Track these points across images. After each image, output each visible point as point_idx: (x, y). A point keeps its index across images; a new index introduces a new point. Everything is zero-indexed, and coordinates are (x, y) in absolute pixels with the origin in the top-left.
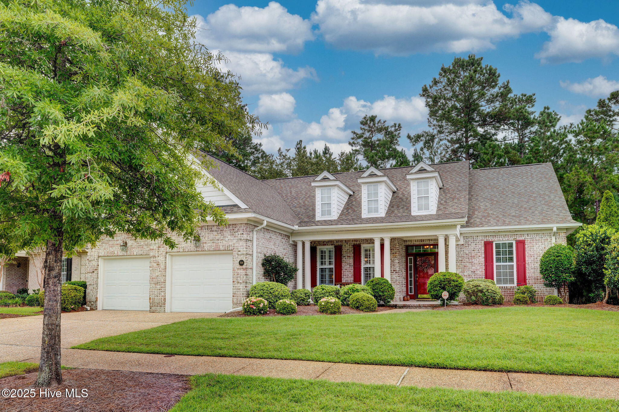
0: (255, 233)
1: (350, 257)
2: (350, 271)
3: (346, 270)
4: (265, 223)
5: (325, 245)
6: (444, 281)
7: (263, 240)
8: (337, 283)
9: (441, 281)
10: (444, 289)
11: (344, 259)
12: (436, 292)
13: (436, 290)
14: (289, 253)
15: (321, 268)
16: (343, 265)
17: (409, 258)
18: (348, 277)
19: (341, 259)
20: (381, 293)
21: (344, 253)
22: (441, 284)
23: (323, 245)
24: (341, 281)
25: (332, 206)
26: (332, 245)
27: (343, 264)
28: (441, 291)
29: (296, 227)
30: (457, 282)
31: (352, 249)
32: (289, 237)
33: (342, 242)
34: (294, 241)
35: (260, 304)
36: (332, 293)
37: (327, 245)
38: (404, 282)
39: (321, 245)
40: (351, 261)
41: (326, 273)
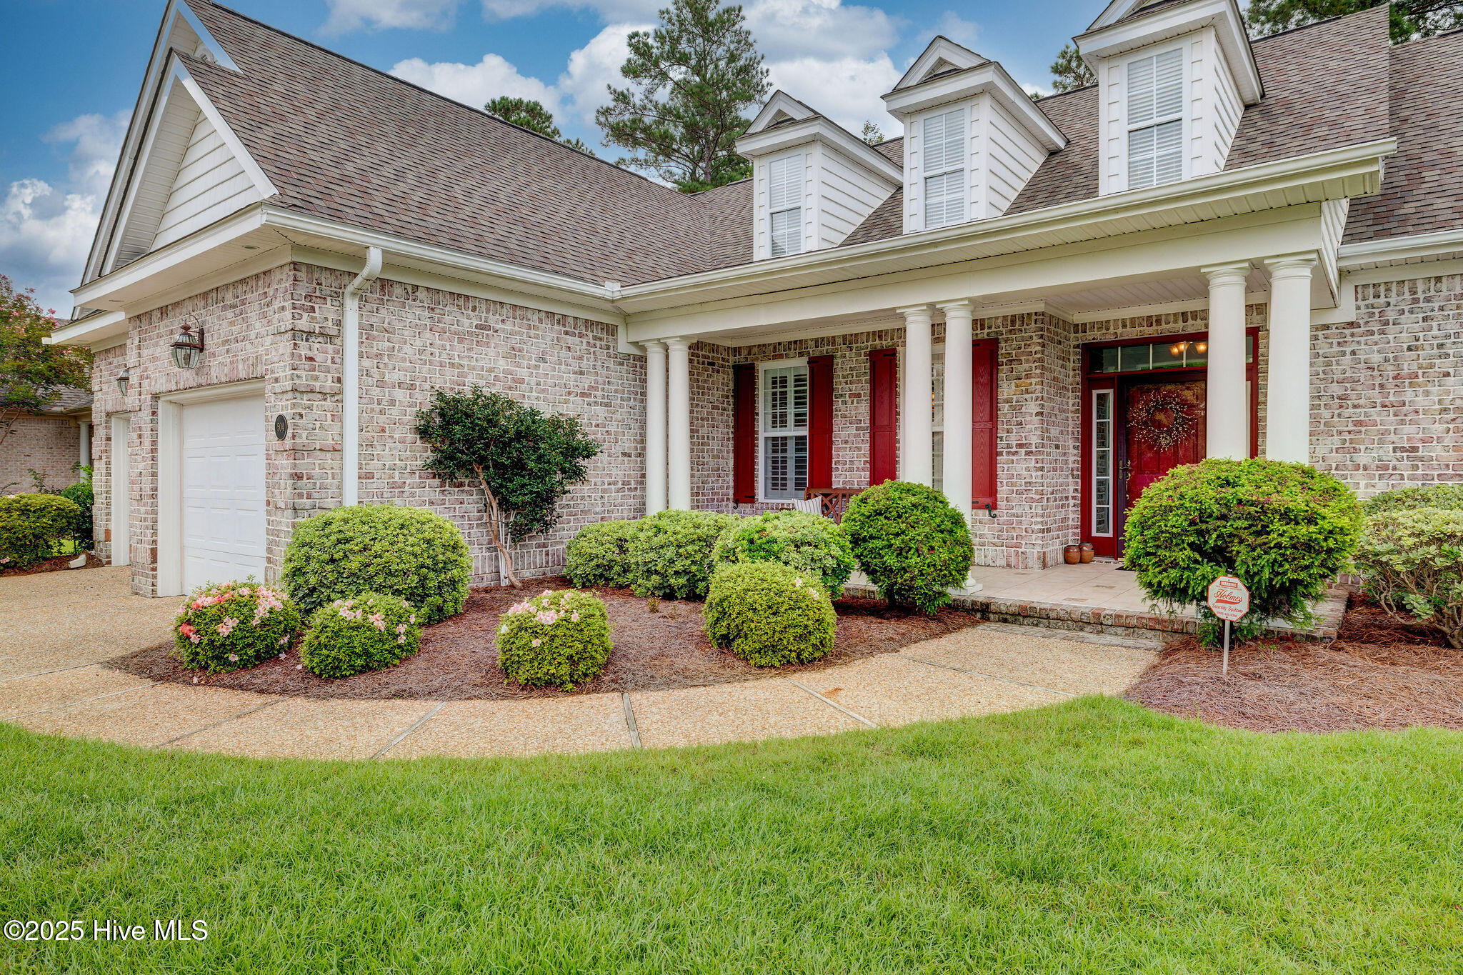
0: (351, 305)
1: (859, 395)
2: (859, 449)
3: (846, 442)
4: (375, 259)
5: (781, 356)
6: (1223, 517)
7: (428, 334)
8: (813, 492)
9: (1204, 516)
10: (1222, 557)
11: (838, 405)
12: (1174, 573)
13: (1174, 565)
14: (613, 388)
15: (775, 439)
16: (835, 428)
17: (1095, 393)
18: (851, 470)
19: (831, 403)
20: (891, 560)
21: (840, 385)
22: (1200, 533)
23: (775, 357)
24: (829, 484)
25: (805, 216)
26: (801, 355)
27: (837, 423)
28: (1206, 568)
29: (611, 289)
30: (1311, 520)
31: (865, 367)
32: (611, 330)
33: (833, 344)
34: (635, 344)
35: (219, 620)
36: (690, 548)
37: (787, 357)
38: (1071, 488)
39: (766, 358)
40: (863, 410)
41: (788, 454)
